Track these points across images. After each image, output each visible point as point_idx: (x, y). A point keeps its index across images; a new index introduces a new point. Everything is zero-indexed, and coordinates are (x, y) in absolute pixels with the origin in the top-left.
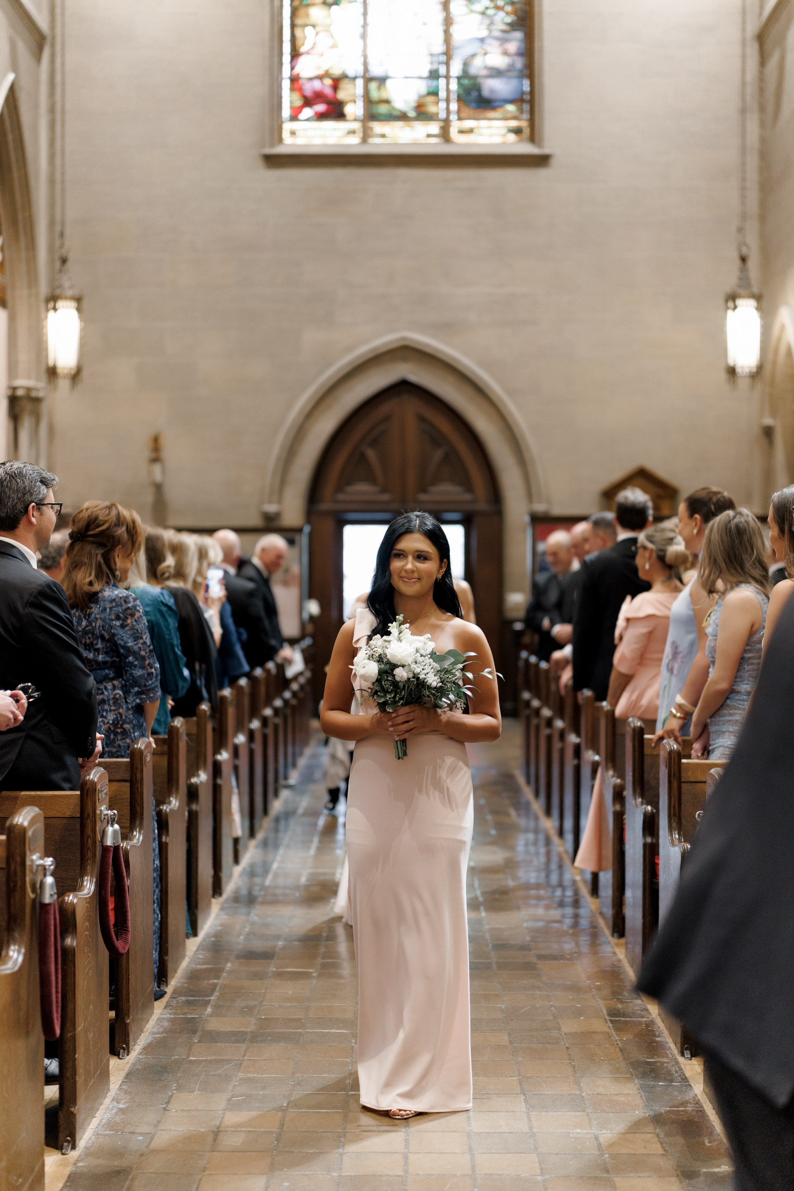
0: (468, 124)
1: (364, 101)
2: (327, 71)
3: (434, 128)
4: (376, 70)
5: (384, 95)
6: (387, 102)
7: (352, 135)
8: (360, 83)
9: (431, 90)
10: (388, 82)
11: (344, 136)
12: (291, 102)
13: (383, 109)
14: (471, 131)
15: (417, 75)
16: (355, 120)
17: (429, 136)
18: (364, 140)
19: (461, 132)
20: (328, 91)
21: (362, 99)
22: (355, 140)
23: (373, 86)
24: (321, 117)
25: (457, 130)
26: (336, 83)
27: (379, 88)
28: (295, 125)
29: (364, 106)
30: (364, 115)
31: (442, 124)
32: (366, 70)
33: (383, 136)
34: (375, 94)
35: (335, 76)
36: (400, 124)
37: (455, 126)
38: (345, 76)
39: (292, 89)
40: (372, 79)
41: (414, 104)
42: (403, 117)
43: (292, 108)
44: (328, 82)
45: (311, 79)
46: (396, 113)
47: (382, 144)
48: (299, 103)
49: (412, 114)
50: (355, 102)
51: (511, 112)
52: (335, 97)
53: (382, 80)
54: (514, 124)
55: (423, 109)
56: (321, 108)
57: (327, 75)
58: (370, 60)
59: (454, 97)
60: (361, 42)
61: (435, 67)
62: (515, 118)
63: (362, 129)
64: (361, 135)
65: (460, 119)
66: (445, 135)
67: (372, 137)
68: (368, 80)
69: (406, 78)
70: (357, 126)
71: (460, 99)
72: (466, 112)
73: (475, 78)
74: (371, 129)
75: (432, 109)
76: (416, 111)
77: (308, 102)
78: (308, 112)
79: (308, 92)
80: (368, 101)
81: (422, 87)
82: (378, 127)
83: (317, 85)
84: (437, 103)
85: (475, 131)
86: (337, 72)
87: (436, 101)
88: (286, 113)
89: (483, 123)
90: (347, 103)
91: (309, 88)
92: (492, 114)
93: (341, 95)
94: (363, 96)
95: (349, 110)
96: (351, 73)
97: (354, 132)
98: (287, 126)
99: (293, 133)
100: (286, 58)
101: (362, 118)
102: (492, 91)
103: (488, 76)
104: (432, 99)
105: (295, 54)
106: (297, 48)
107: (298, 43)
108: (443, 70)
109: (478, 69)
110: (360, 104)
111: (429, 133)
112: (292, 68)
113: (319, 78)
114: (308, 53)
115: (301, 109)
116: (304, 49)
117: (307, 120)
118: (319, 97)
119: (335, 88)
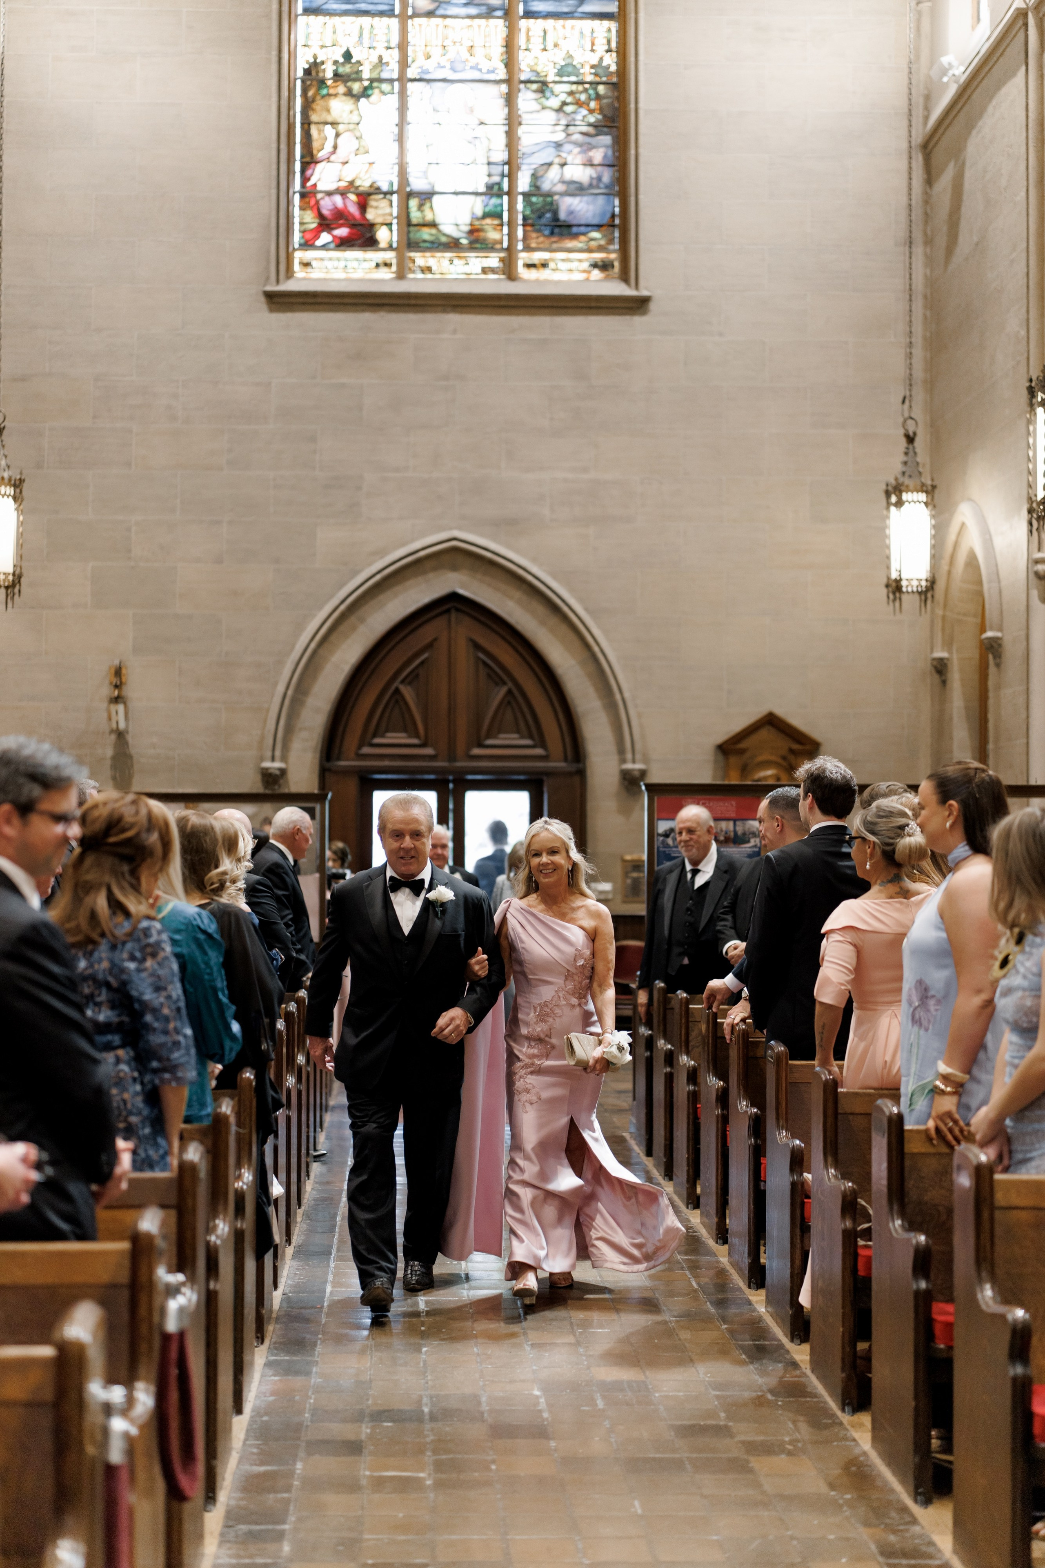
0: (537, 256)
1: (400, 226)
2: (352, 183)
3: (493, 260)
4: (417, 184)
5: (429, 217)
6: (433, 225)
7: (386, 269)
8: (395, 198)
9: (490, 210)
10: (435, 199)
11: (372, 270)
12: (301, 224)
13: (426, 234)
14: (544, 265)
15: (470, 190)
16: (390, 248)
17: (486, 270)
18: (401, 275)
19: (528, 266)
20: (354, 210)
21: (399, 221)
22: (387, 275)
23: (413, 203)
24: (343, 244)
25: (525, 264)
27: (420, 207)
29: (400, 230)
30: (399, 242)
31: (504, 255)
32: (403, 182)
33: (427, 270)
34: (415, 216)
36: (448, 255)
37: (523, 258)
38: (376, 190)
40: (410, 195)
41: (467, 228)
42: (453, 245)
43: (303, 232)
44: (353, 197)
45: (329, 194)
46: (444, 239)
47: (425, 281)
48: (312, 223)
49: (464, 241)
50: (389, 225)
51: (596, 241)
53: (426, 197)
54: (600, 256)
55: (478, 235)
56: (343, 232)
58: (409, 169)
59: (520, 219)
60: (396, 144)
61: (496, 179)
62: (602, 249)
63: (397, 261)
64: (396, 268)
65: (527, 248)
66: (508, 270)
67: (413, 272)
68: (406, 195)
69: (456, 193)
70: (391, 256)
71: (527, 222)
72: (535, 240)
73: (550, 194)
74: (410, 260)
75: (492, 235)
76: (470, 238)
77: (325, 224)
78: (325, 238)
79: (325, 212)
80: (407, 223)
81: (477, 206)
82: (420, 259)
83: (338, 200)
84: (497, 228)
85: (552, 265)
87: (496, 225)
89: (561, 255)
91: (327, 205)
92: (570, 244)
93: (371, 215)
94: (400, 218)
95: (383, 235)
96: (385, 187)
97: (387, 265)
98: (299, 255)
99: (307, 265)
100: (298, 166)
101: (395, 245)
102: (571, 213)
103: (567, 194)
104: (488, 221)
105: (309, 160)
106: (315, 152)
107: (315, 145)
108: (506, 187)
109: (555, 185)
110: (395, 227)
111: (486, 265)
112: (305, 180)
113: (343, 193)
114: (328, 159)
115: (317, 233)
116: (321, 155)
117: (324, 247)
118: (340, 217)
119: (363, 206)
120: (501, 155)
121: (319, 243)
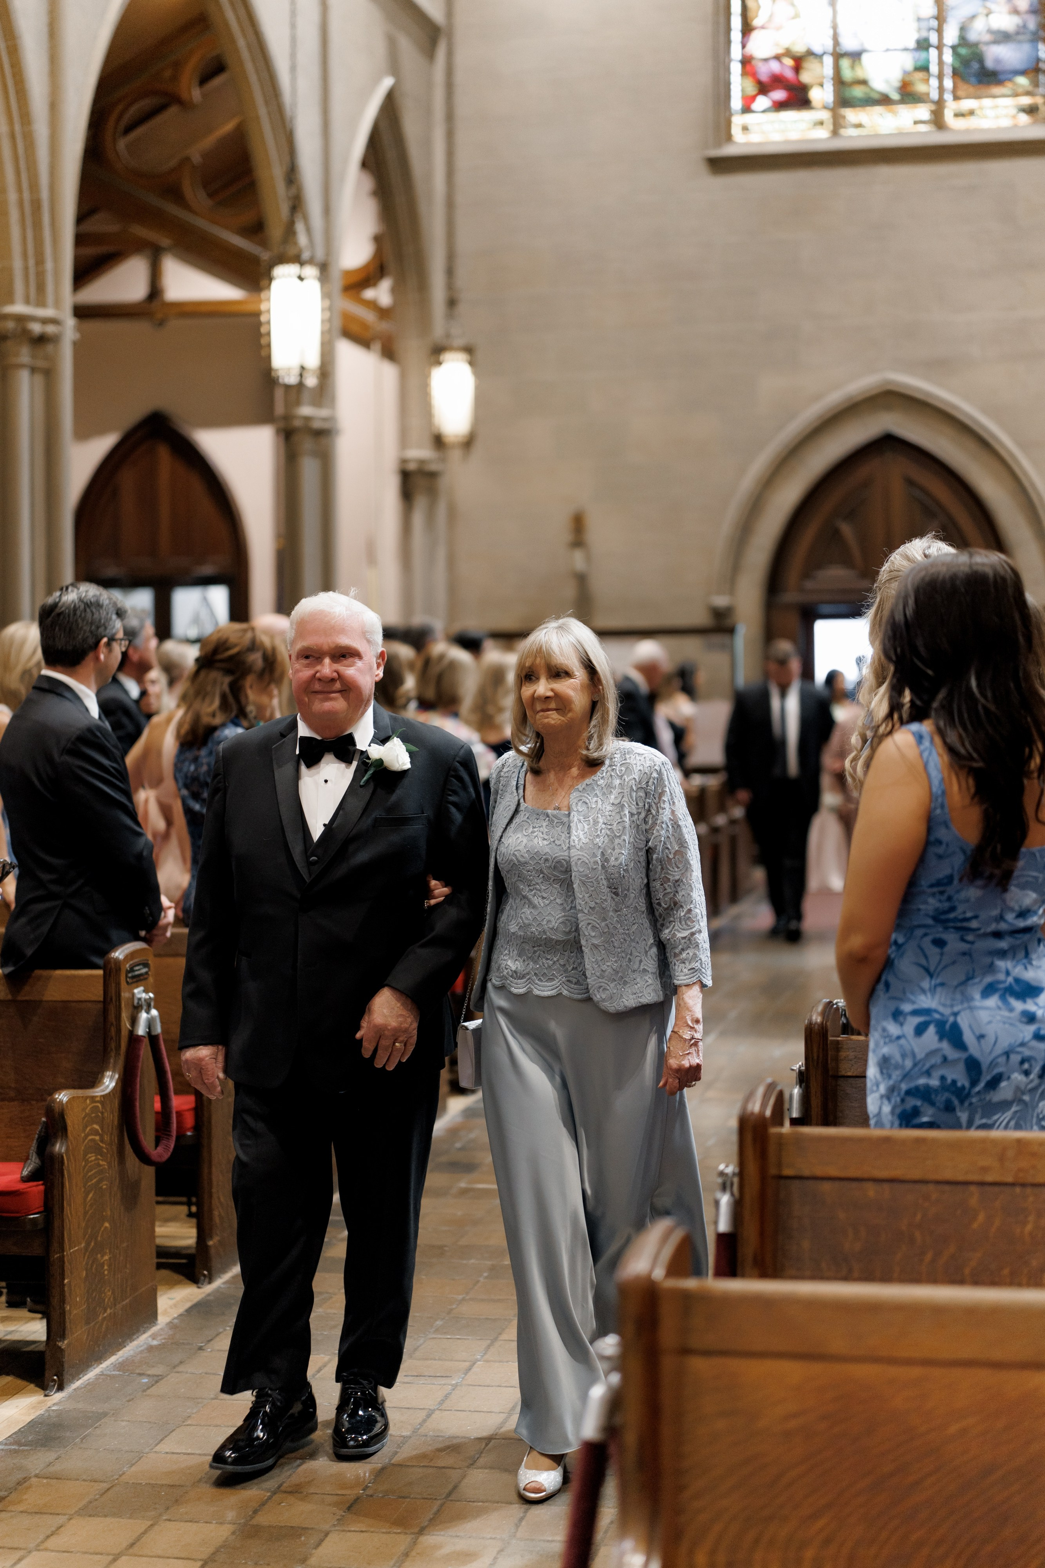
0: (967, 104)
1: (834, 85)
2: (788, 49)
3: (923, 112)
4: (849, 44)
5: (860, 74)
6: (864, 82)
7: (819, 129)
8: (828, 61)
9: (919, 64)
10: (865, 57)
11: (809, 129)
12: (743, 89)
13: (858, 92)
14: (972, 113)
15: (902, 46)
16: (825, 107)
17: (916, 123)
18: (835, 133)
19: (957, 115)
20: (789, 74)
21: (832, 82)
22: (823, 134)
23: (845, 63)
24: (780, 106)
25: (952, 114)
26: (799, 62)
27: (853, 66)
28: (748, 118)
29: (834, 91)
30: (834, 102)
31: (933, 107)
32: (836, 42)
33: (859, 126)
34: (847, 74)
35: (798, 55)
36: (879, 109)
37: (951, 107)
38: (810, 53)
39: (744, 73)
40: (844, 55)
41: (897, 84)
42: (884, 100)
43: (744, 97)
44: (789, 62)
45: (766, 60)
46: (876, 96)
47: (859, 136)
48: (751, 89)
49: (895, 96)
50: (822, 85)
51: (1022, 86)
52: (799, 82)
53: (856, 56)
54: (1026, 101)
55: (909, 89)
56: (779, 95)
57: (788, 53)
58: (841, 30)
59: (948, 71)
60: (830, 10)
61: (926, 33)
62: (1028, 93)
63: (831, 120)
64: (831, 127)
65: (956, 98)
66: (938, 121)
67: (846, 128)
68: (838, 56)
69: (887, 50)
70: (825, 115)
71: (956, 73)
72: (963, 89)
73: (977, 45)
74: (844, 117)
75: (923, 88)
76: (899, 93)
77: (763, 89)
78: (762, 102)
79: (764, 77)
80: (839, 82)
81: (908, 61)
82: (851, 115)
83: (775, 67)
84: (927, 81)
85: (977, 112)
86: (799, 48)
87: (926, 78)
88: (736, 103)
89: (987, 102)
90: (812, 87)
91: (764, 71)
92: (996, 90)
93: (806, 77)
94: (833, 79)
95: (816, 95)
96: (817, 49)
97: (821, 123)
98: (738, 121)
99: (745, 129)
100: (736, 35)
101: (831, 105)
102: (998, 61)
103: (996, 42)
104: (920, 75)
105: (747, 29)
106: (749, 21)
107: (750, 14)
108: (934, 38)
109: (980, 34)
110: (829, 88)
111: (917, 119)
112: (744, 46)
113: (778, 58)
114: (763, 27)
115: (753, 98)
116: (756, 22)
117: (764, 111)
118: (777, 81)
119: (797, 69)
120: (929, 9)
121: (755, 106)
